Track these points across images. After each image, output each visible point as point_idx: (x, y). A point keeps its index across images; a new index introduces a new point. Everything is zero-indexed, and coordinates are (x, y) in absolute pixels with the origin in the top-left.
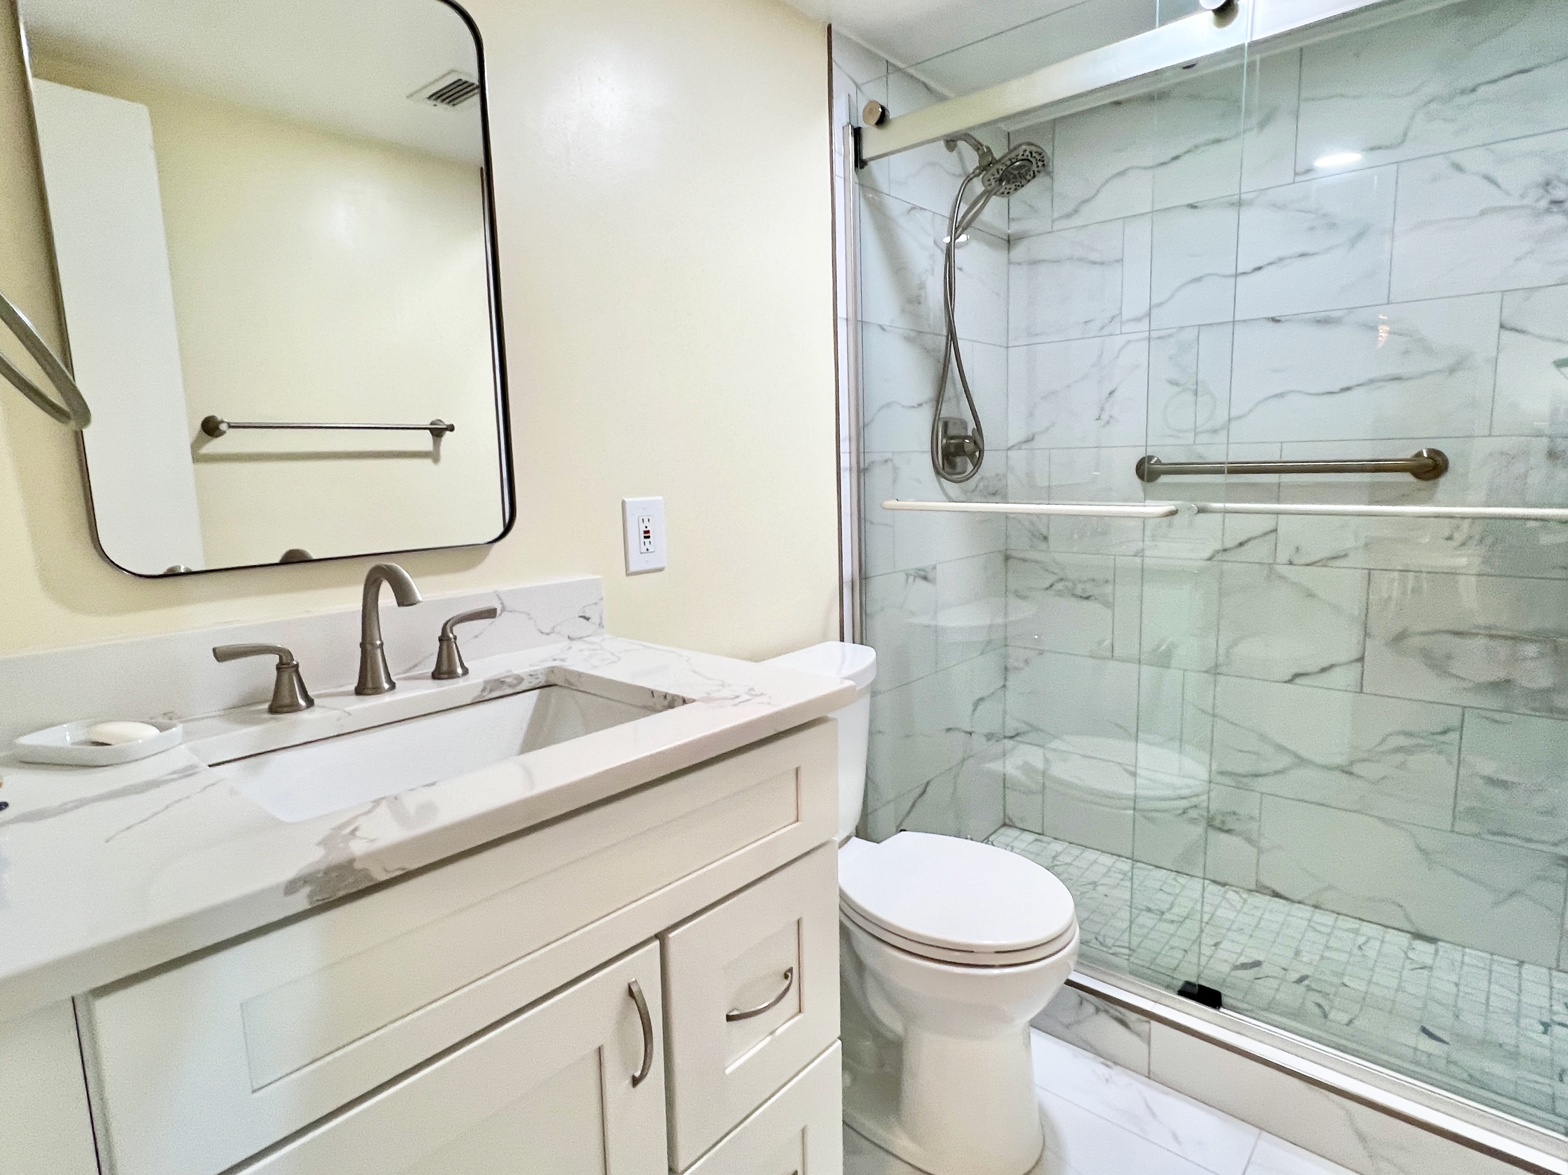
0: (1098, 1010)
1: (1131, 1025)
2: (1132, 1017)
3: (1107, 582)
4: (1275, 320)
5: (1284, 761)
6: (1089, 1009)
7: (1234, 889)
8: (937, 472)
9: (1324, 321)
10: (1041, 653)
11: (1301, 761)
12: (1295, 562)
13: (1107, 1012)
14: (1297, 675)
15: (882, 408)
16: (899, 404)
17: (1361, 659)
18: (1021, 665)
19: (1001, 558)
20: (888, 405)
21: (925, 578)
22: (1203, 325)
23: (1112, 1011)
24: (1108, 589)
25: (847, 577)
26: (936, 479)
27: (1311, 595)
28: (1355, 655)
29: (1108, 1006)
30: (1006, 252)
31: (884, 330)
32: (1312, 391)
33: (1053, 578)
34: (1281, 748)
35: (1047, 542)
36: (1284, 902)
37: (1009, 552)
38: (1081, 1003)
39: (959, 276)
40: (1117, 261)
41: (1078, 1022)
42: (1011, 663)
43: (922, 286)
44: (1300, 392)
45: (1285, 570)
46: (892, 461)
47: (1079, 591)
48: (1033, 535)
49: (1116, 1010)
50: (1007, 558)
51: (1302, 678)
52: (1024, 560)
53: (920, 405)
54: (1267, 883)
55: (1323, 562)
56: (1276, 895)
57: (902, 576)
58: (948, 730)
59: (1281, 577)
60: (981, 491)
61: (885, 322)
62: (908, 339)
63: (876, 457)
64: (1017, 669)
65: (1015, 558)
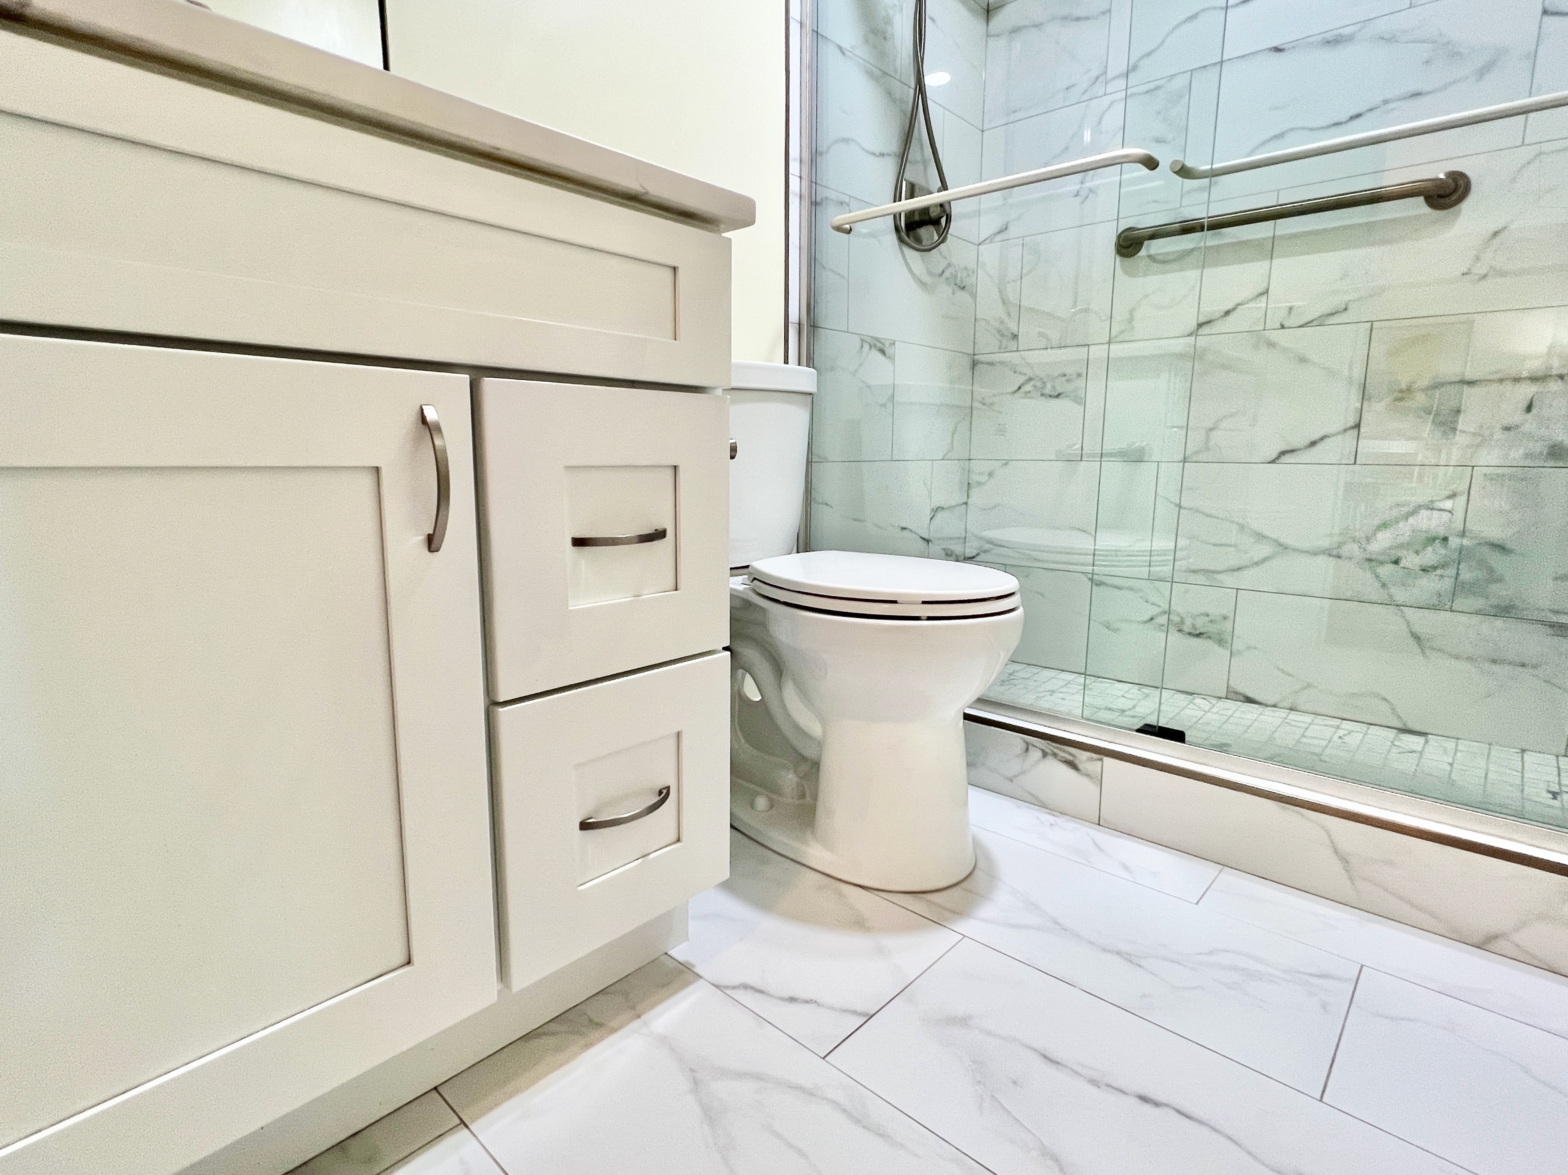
0: (1045, 754)
1: (1081, 766)
2: (1082, 756)
3: (1079, 375)
4: (1277, 50)
5: (1265, 550)
6: (1036, 754)
7: (1202, 696)
8: (901, 240)
9: (1334, 41)
10: (1006, 463)
11: (1283, 548)
12: (1286, 324)
13: (1055, 755)
14: (1283, 453)
15: (837, 141)
16: (859, 144)
17: (1358, 426)
18: (985, 478)
19: (966, 362)
20: (846, 140)
21: (882, 352)
22: (1195, 69)
23: (1061, 754)
24: (1081, 383)
25: (794, 317)
26: (897, 247)
27: (1303, 360)
28: (1351, 422)
29: (1056, 748)
30: (985, 24)
31: (843, 53)
32: (1314, 125)
33: (1022, 379)
34: (1260, 537)
35: (1018, 340)
36: (1256, 706)
37: (976, 357)
38: (1027, 750)
39: (929, 27)
40: (1104, 13)
41: (1023, 773)
42: (975, 478)
43: (888, 21)
44: (1304, 129)
45: (1276, 336)
46: (848, 205)
47: (1048, 390)
48: (1002, 335)
49: (1065, 751)
50: (974, 364)
51: (1287, 455)
52: (991, 364)
53: (882, 155)
54: (1240, 689)
55: (1320, 321)
56: (1249, 700)
57: (857, 340)
58: (903, 529)
59: (1271, 345)
60: (947, 279)
61: (846, 45)
62: (870, 74)
63: (831, 194)
64: (979, 484)
65: (982, 363)
